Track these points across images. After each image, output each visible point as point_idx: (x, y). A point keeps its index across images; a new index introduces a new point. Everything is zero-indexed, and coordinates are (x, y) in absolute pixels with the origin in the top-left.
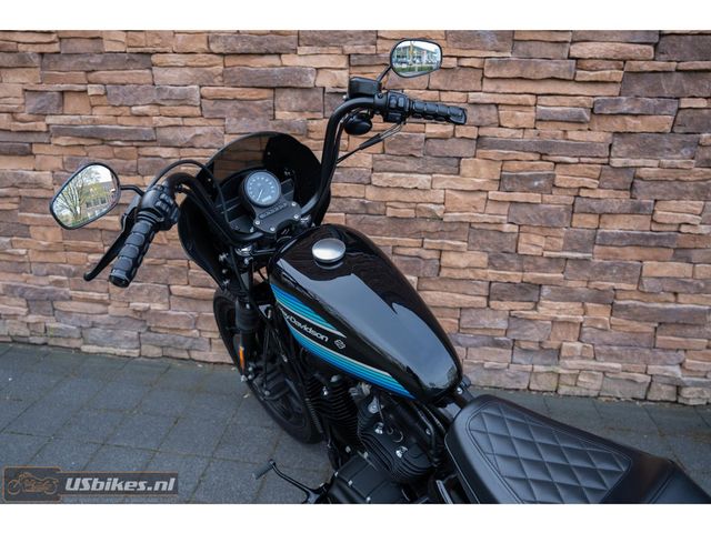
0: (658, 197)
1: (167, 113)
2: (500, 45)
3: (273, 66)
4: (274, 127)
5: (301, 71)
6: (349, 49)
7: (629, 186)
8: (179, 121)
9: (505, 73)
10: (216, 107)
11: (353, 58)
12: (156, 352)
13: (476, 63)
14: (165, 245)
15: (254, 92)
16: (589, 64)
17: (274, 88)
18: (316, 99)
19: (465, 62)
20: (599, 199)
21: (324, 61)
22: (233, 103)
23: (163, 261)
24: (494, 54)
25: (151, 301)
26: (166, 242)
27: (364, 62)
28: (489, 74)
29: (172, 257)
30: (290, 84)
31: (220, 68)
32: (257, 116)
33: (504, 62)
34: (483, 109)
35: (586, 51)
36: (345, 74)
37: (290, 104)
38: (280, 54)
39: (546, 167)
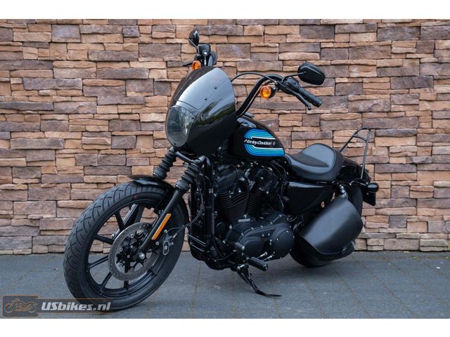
0: (334, 129)
1: (62, 94)
2: (244, 55)
3: (125, 68)
4: (126, 101)
5: (141, 70)
6: (167, 58)
7: (318, 124)
8: (69, 99)
9: (248, 69)
10: (91, 91)
11: (169, 63)
12: (44, 249)
13: (233, 64)
14: (55, 174)
15: (115, 82)
16: (289, 63)
17: (125, 80)
18: (150, 85)
19: (227, 64)
20: (303, 131)
21: (153, 65)
22: (102, 88)
23: (53, 185)
24: (241, 60)
25: (44, 213)
26: (57, 172)
27: (175, 65)
28: (239, 70)
29: (60, 182)
30: (135, 77)
31: (95, 69)
32: (116, 95)
33: (246, 63)
34: (238, 87)
35: (287, 57)
36: (165, 71)
37: (135, 89)
38: (129, 62)
39: (274, 116)
